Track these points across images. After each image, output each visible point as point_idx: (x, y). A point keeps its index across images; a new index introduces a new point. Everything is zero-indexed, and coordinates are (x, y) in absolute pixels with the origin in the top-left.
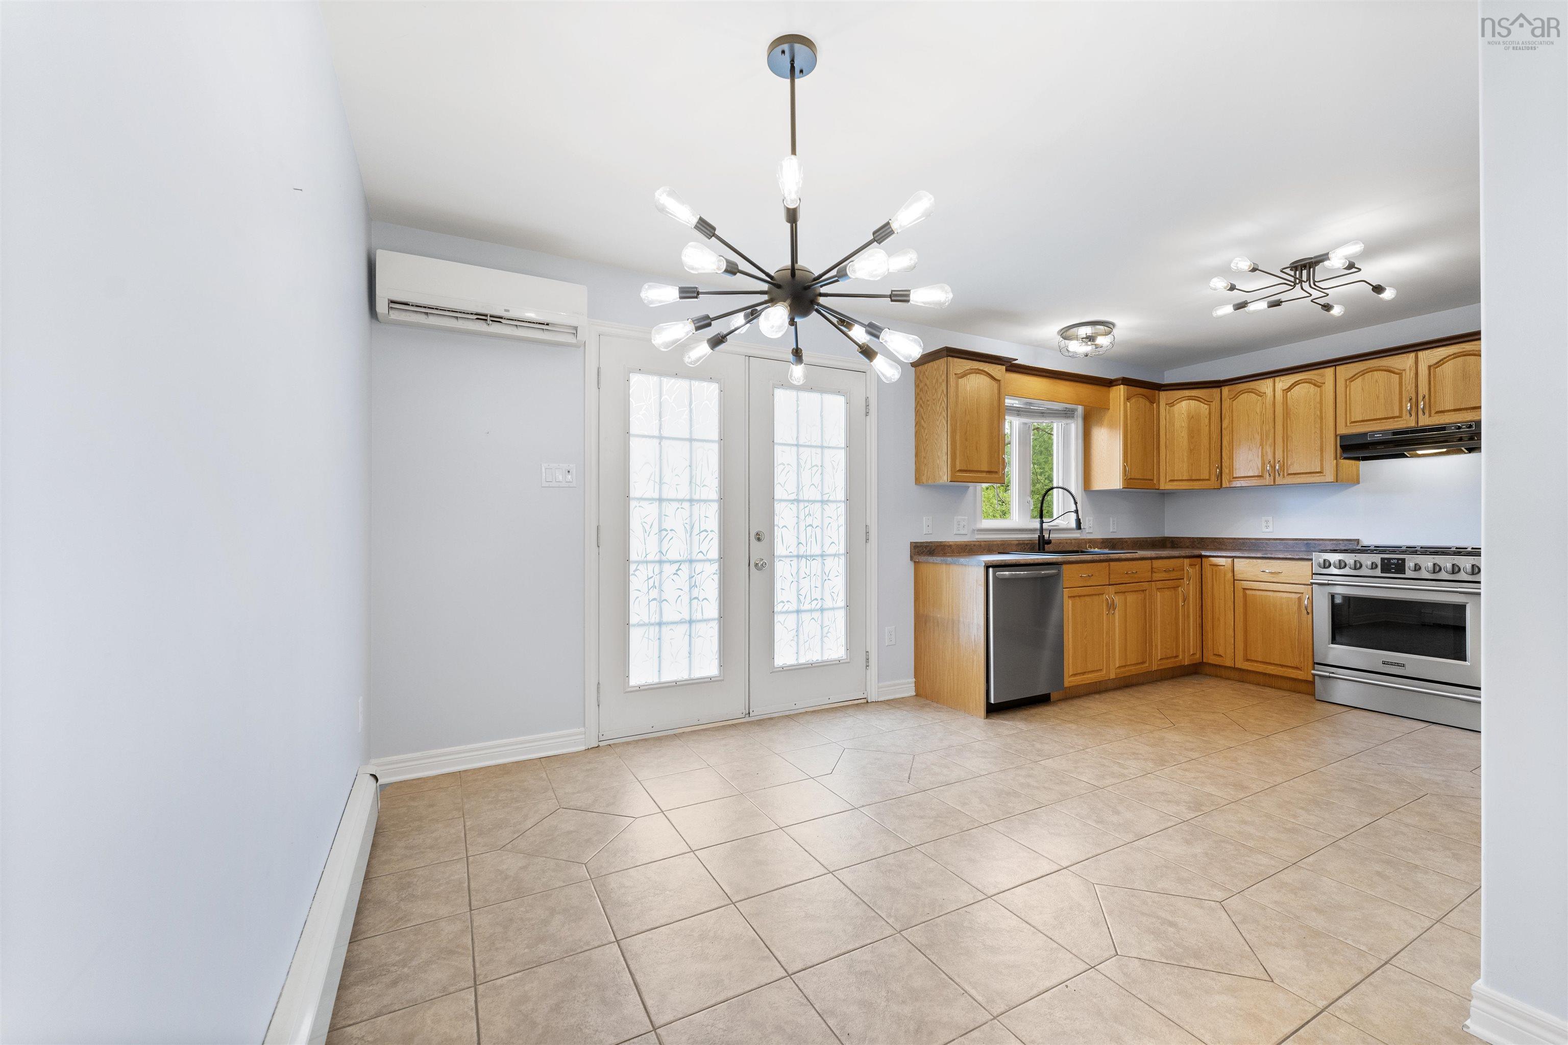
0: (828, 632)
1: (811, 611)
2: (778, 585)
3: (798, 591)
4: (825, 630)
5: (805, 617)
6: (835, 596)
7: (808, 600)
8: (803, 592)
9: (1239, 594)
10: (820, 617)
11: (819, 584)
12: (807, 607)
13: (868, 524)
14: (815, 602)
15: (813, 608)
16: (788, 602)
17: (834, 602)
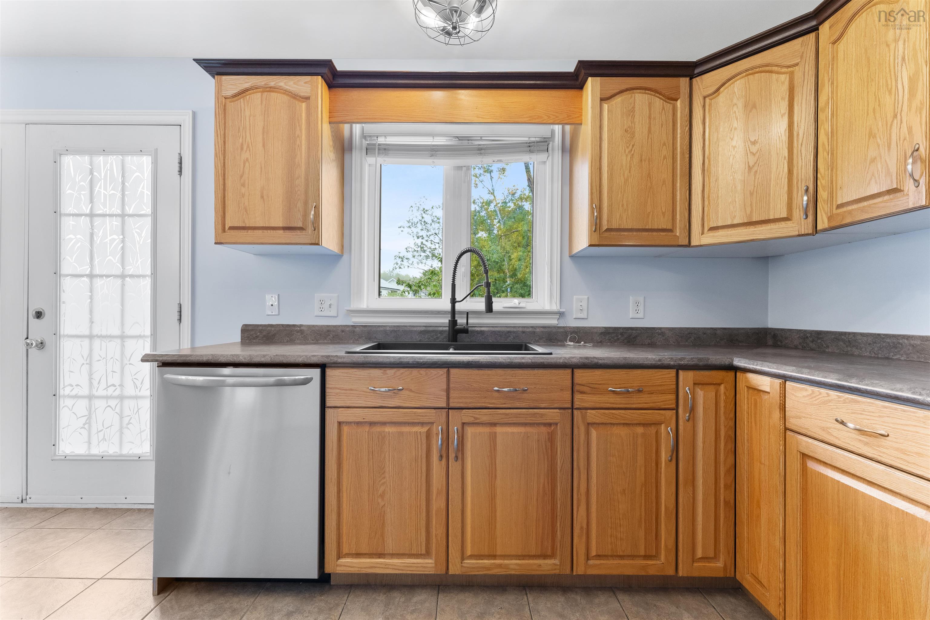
0: (129, 423)
1: (107, 398)
2: (65, 366)
3: (91, 374)
4: (126, 420)
5: (97, 403)
6: (138, 384)
7: (103, 385)
8: (96, 377)
9: (794, 465)
10: (119, 406)
11: (117, 368)
12: (101, 392)
13: (181, 303)
14: (113, 388)
15: (109, 394)
16: (77, 385)
17: (137, 391)
